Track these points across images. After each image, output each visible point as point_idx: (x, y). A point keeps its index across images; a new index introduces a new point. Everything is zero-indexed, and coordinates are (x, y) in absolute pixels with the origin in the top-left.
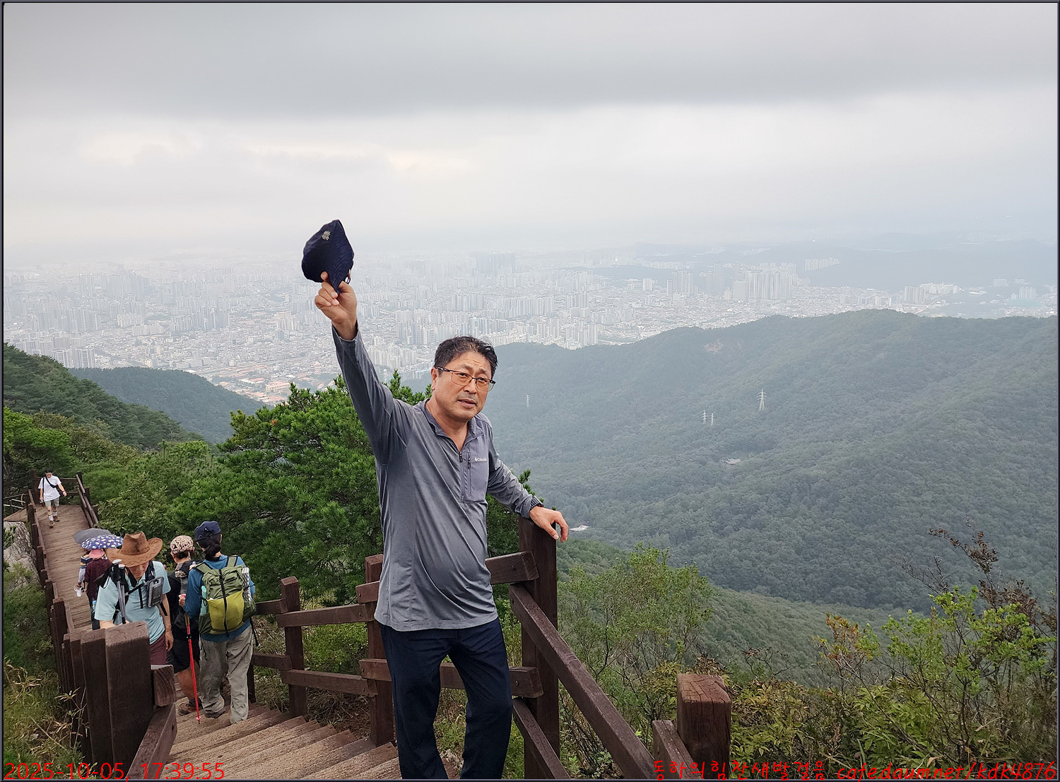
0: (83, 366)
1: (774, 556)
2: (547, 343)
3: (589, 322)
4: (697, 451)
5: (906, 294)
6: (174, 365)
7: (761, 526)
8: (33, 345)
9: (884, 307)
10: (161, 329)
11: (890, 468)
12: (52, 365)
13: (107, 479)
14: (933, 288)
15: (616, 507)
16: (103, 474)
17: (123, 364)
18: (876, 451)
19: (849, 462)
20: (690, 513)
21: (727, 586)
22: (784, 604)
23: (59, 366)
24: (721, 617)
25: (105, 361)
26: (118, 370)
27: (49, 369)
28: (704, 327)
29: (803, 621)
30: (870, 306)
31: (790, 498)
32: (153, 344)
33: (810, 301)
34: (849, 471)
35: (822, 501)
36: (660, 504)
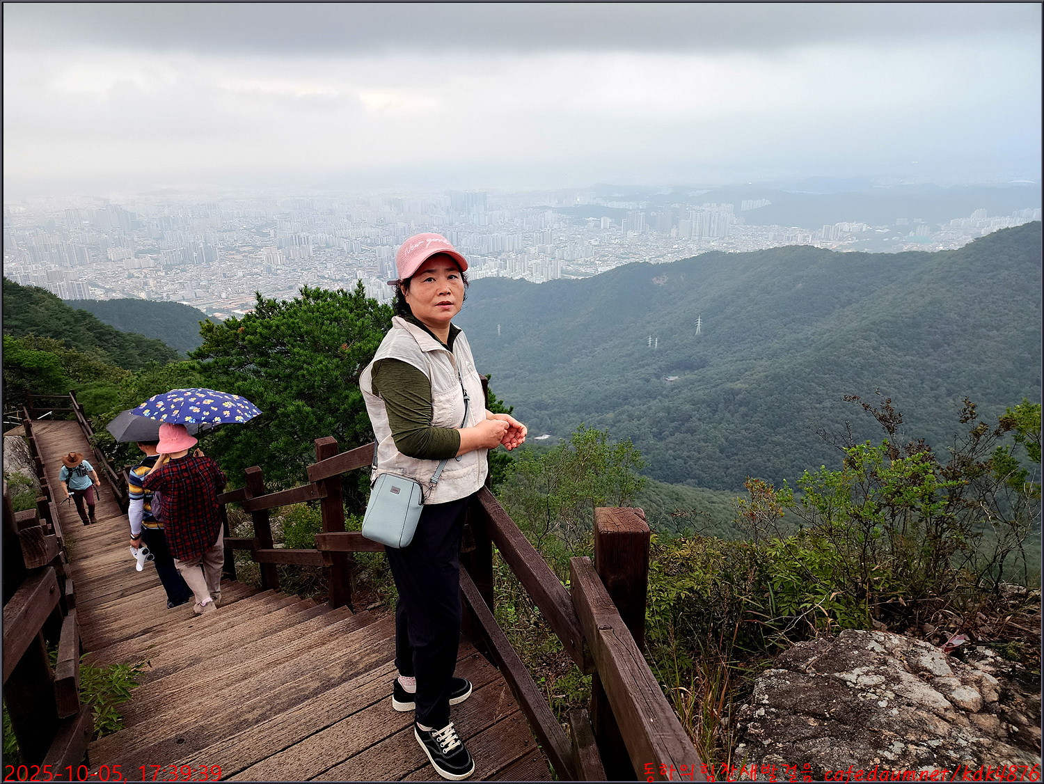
0: (78, 297)
1: (702, 455)
2: (517, 278)
3: (554, 258)
4: (643, 370)
5: (823, 231)
6: (168, 296)
7: (692, 431)
8: (27, 277)
9: (805, 243)
10: (152, 263)
11: (799, 381)
12: (45, 296)
13: (101, 397)
14: (846, 226)
15: (574, 419)
16: (97, 392)
17: (117, 296)
18: (789, 367)
19: (767, 377)
20: (635, 422)
21: (663, 480)
22: (708, 493)
23: (53, 297)
24: (658, 505)
25: (100, 293)
26: (113, 301)
27: (43, 300)
28: (652, 262)
29: (722, 506)
30: (794, 243)
31: (717, 407)
32: (145, 277)
33: (744, 238)
34: (767, 384)
35: (743, 409)
36: (610, 415)
